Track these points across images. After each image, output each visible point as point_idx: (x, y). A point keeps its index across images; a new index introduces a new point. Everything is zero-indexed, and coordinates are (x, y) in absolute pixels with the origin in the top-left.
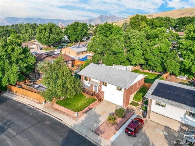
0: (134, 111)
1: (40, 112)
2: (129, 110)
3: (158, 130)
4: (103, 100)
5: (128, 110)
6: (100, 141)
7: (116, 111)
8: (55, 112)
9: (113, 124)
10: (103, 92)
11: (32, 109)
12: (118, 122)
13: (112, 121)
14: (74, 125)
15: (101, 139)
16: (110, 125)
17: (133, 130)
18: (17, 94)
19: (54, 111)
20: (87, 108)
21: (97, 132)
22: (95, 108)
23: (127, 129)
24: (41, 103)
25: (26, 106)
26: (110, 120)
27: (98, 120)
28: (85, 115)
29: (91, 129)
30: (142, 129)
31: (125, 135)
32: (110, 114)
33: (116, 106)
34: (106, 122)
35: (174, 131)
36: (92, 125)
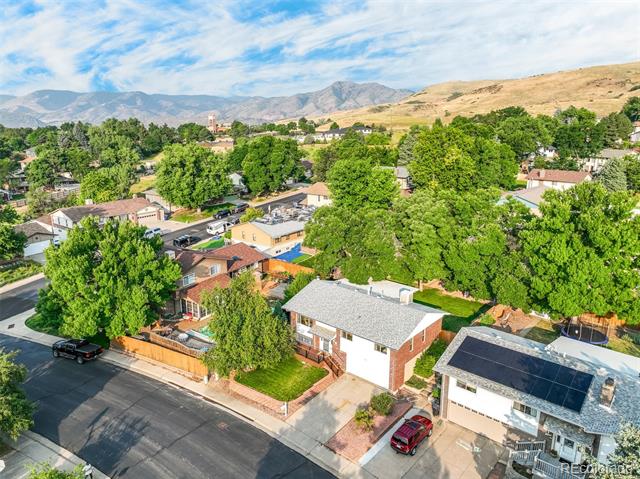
0: (414, 399)
1: (200, 401)
2: (402, 397)
3: (461, 441)
4: (343, 373)
5: (400, 396)
6: (338, 464)
7: (374, 399)
8: (235, 401)
9: (364, 430)
10: (344, 355)
11: (180, 394)
12: (377, 424)
13: (363, 423)
14: (281, 431)
15: (339, 460)
16: (359, 431)
17: (406, 440)
18: (137, 355)
19: (232, 400)
20: (307, 393)
21: (332, 446)
22: (325, 393)
23: (393, 438)
24: (198, 380)
25: (164, 385)
26: (358, 419)
27: (333, 419)
28: (304, 408)
29: (319, 439)
30: (427, 440)
31: (391, 452)
32: (360, 407)
33: (373, 387)
34: (350, 424)
35: (495, 443)
36: (319, 430)
